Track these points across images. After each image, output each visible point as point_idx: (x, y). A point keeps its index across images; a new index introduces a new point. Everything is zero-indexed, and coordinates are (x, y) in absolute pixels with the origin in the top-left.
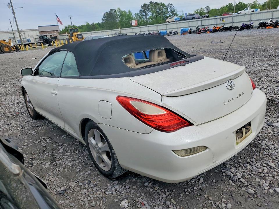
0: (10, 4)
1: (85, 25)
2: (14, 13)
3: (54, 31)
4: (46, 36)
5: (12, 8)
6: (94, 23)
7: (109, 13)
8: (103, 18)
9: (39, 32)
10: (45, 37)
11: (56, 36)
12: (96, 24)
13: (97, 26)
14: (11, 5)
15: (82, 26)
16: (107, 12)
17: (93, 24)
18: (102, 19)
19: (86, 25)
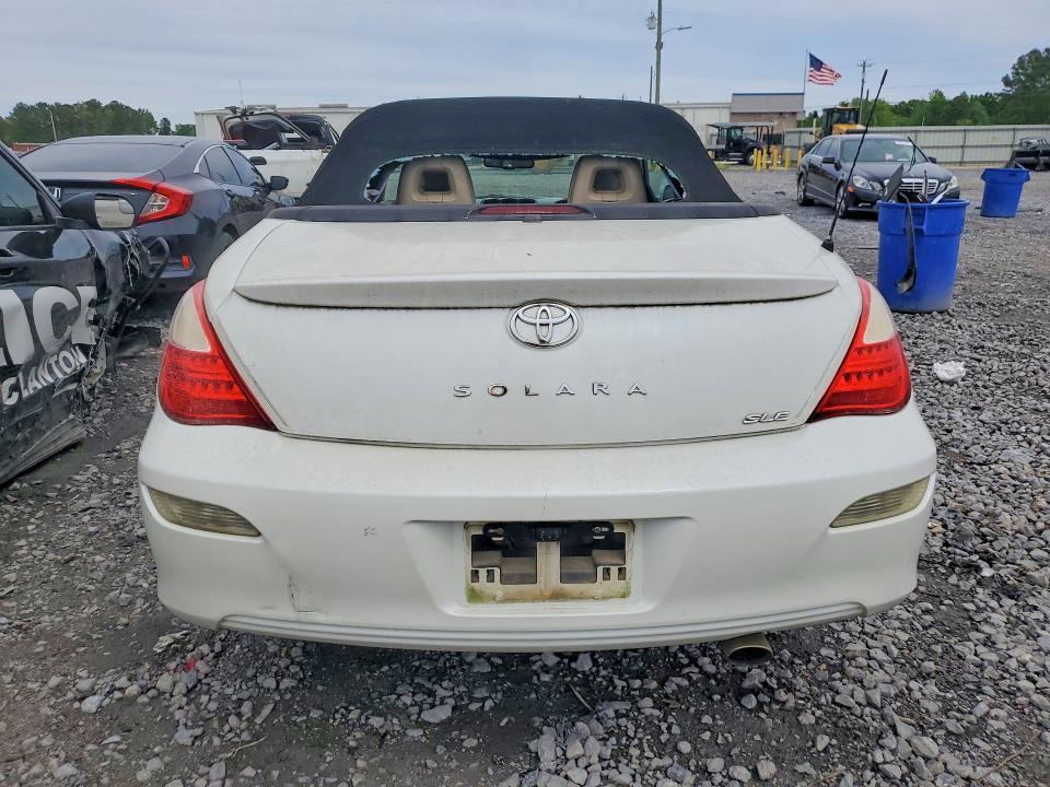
0: (656, 16)
1: (923, 102)
2: (659, 46)
3: (781, 113)
4: (741, 128)
5: (659, 30)
6: (969, 95)
7: (1044, 55)
8: (1010, 76)
9: (733, 114)
10: (739, 132)
11: (775, 132)
12: (975, 99)
13: (979, 107)
14: (656, 21)
15: (913, 102)
16: (1035, 52)
17: (962, 99)
18: (1006, 81)
19: (928, 100)
